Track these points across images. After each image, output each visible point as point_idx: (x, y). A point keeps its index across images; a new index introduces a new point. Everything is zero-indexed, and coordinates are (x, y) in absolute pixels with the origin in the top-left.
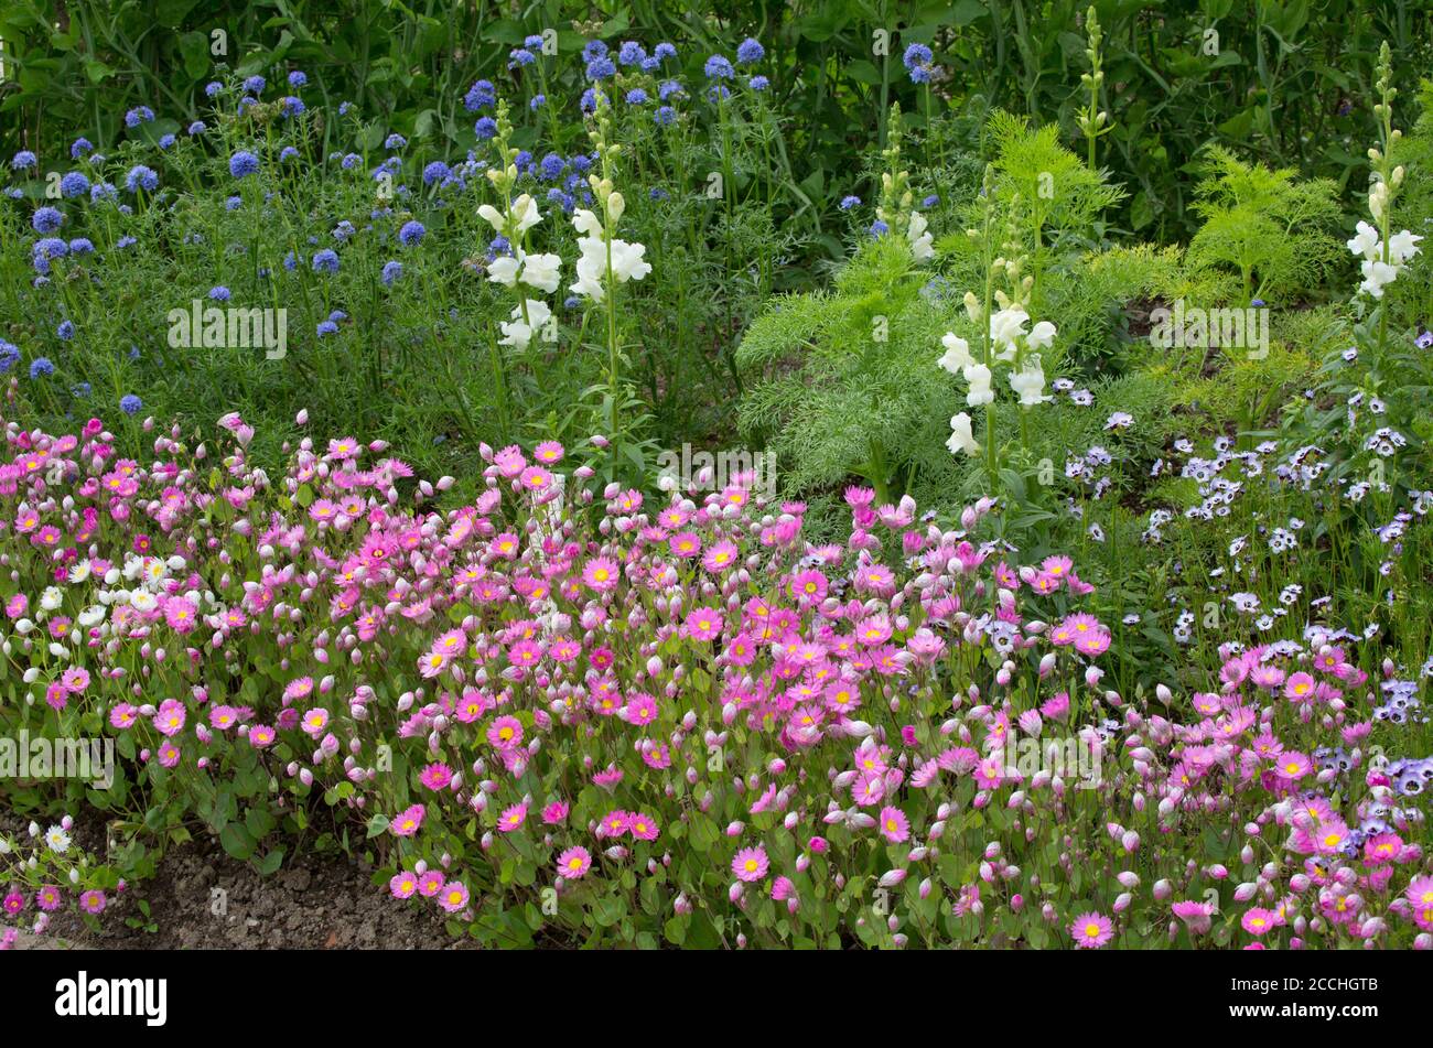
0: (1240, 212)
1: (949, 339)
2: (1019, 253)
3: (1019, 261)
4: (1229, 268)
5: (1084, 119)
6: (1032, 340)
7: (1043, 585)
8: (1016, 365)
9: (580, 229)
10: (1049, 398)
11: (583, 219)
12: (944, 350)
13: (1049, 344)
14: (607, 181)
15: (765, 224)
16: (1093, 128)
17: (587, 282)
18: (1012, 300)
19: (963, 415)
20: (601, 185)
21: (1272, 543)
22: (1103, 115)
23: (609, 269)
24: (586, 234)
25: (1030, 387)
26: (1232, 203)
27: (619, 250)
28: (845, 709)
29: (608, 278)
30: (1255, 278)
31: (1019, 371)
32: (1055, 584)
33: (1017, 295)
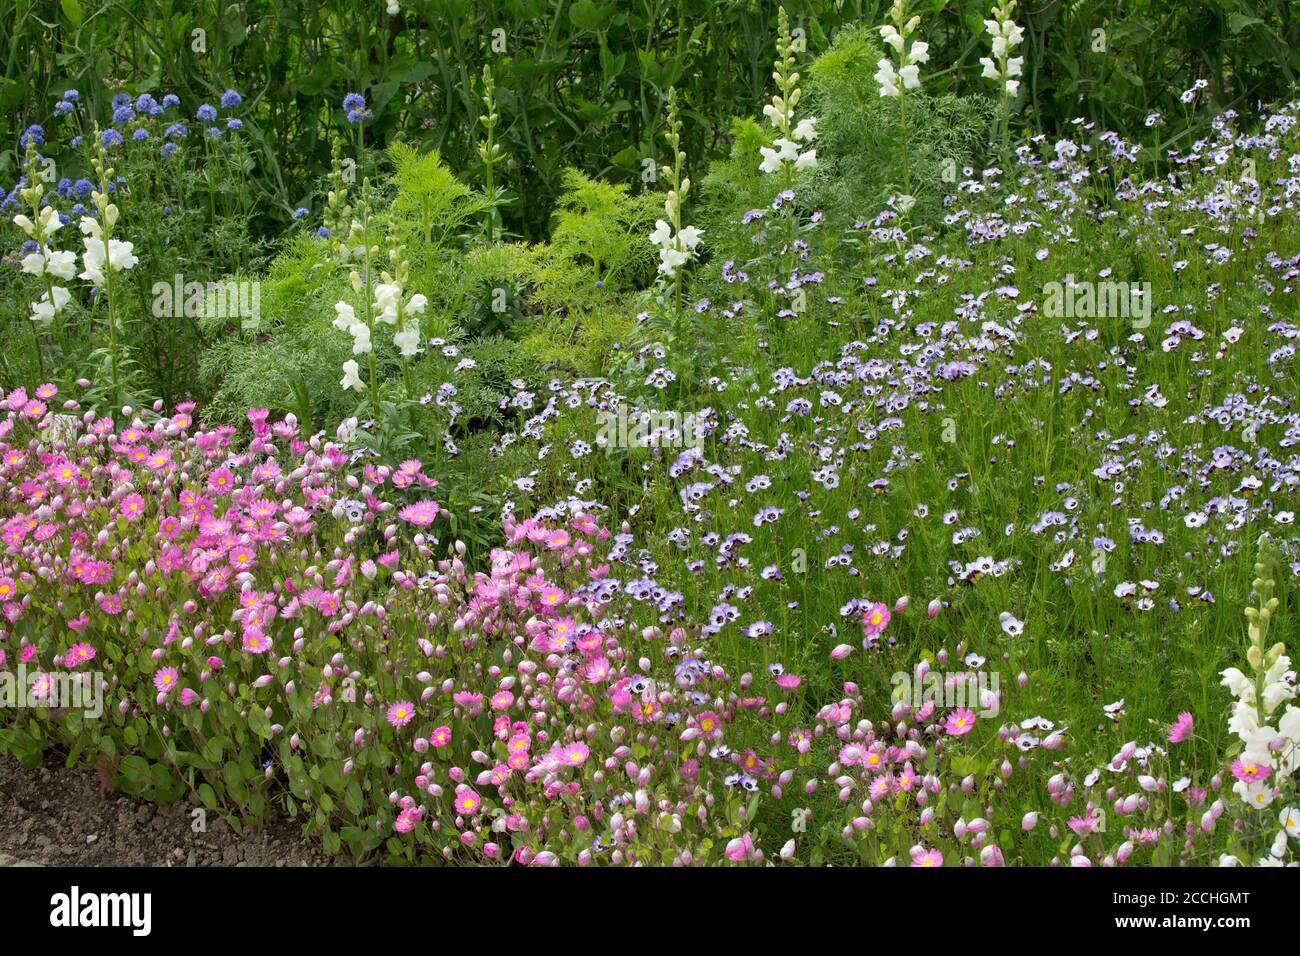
0: (589, 216)
1: (341, 306)
2: (398, 244)
3: (399, 249)
4: (582, 260)
5: (483, 150)
6: (409, 309)
7: (402, 482)
8: (398, 326)
9: (85, 231)
10: (422, 350)
11: (88, 224)
12: (336, 314)
13: (422, 311)
14: (104, 196)
15: (240, 230)
16: (490, 157)
17: (92, 272)
18: (394, 278)
19: (352, 362)
20: (99, 198)
21: (573, 451)
22: (497, 146)
23: (107, 261)
24: (90, 235)
25: (408, 342)
26: (584, 210)
27: (115, 247)
28: (244, 566)
29: (107, 268)
30: (603, 267)
31: (401, 330)
32: (410, 481)
33: (397, 274)
